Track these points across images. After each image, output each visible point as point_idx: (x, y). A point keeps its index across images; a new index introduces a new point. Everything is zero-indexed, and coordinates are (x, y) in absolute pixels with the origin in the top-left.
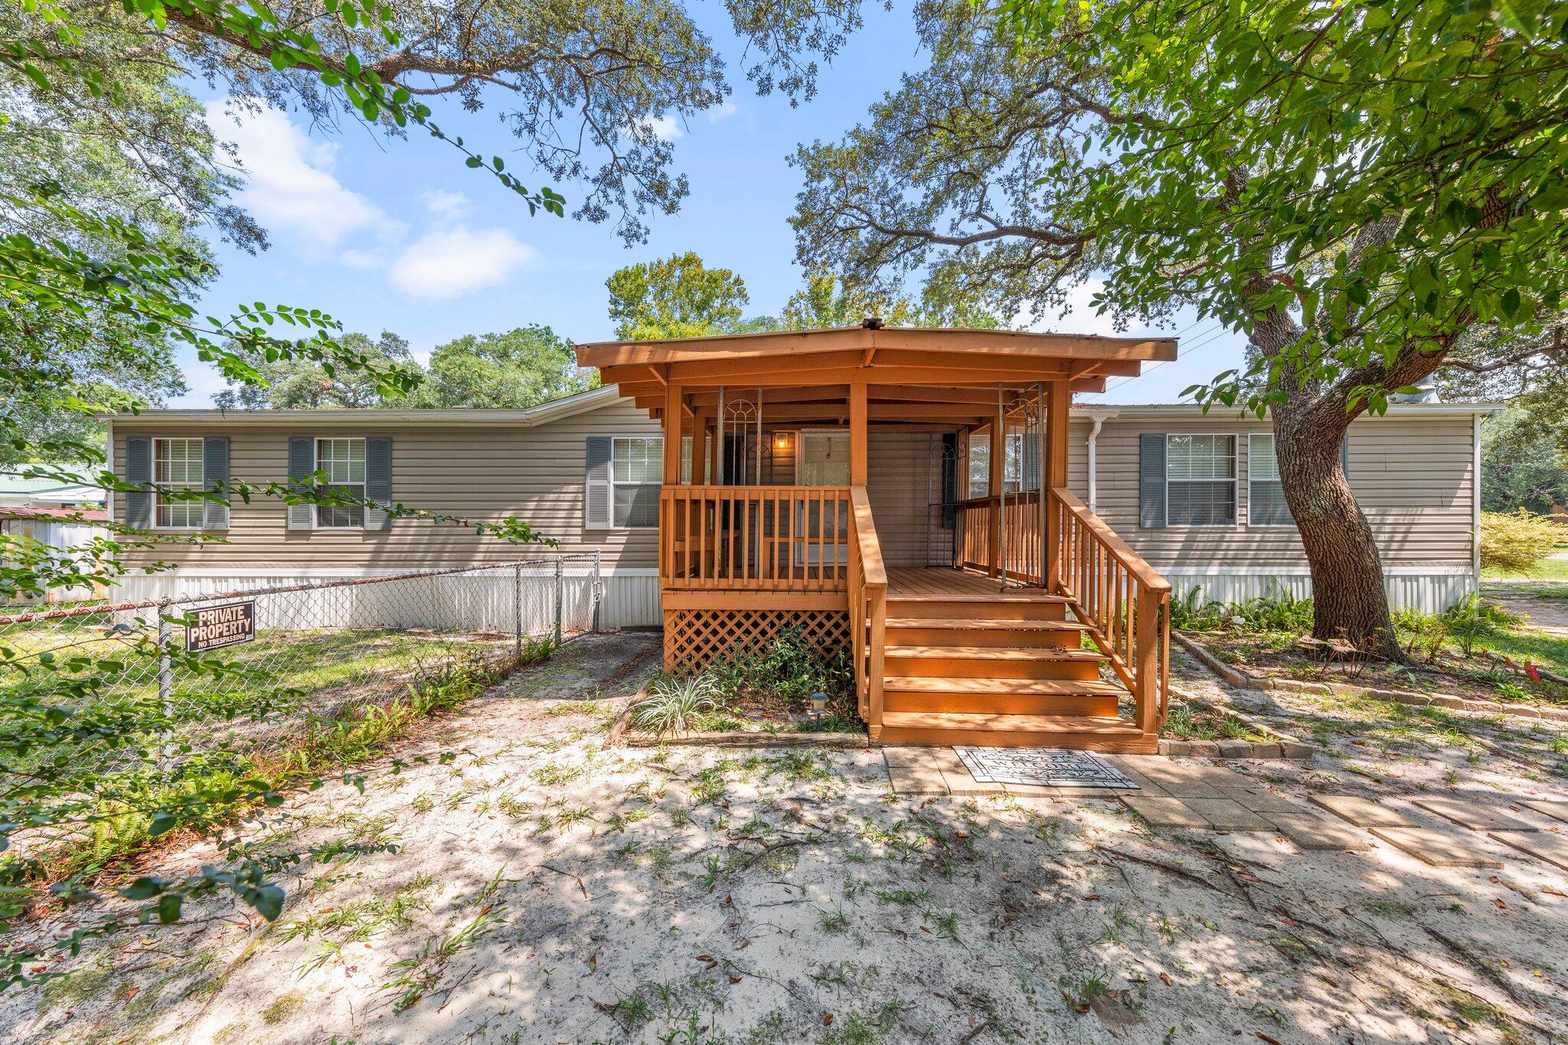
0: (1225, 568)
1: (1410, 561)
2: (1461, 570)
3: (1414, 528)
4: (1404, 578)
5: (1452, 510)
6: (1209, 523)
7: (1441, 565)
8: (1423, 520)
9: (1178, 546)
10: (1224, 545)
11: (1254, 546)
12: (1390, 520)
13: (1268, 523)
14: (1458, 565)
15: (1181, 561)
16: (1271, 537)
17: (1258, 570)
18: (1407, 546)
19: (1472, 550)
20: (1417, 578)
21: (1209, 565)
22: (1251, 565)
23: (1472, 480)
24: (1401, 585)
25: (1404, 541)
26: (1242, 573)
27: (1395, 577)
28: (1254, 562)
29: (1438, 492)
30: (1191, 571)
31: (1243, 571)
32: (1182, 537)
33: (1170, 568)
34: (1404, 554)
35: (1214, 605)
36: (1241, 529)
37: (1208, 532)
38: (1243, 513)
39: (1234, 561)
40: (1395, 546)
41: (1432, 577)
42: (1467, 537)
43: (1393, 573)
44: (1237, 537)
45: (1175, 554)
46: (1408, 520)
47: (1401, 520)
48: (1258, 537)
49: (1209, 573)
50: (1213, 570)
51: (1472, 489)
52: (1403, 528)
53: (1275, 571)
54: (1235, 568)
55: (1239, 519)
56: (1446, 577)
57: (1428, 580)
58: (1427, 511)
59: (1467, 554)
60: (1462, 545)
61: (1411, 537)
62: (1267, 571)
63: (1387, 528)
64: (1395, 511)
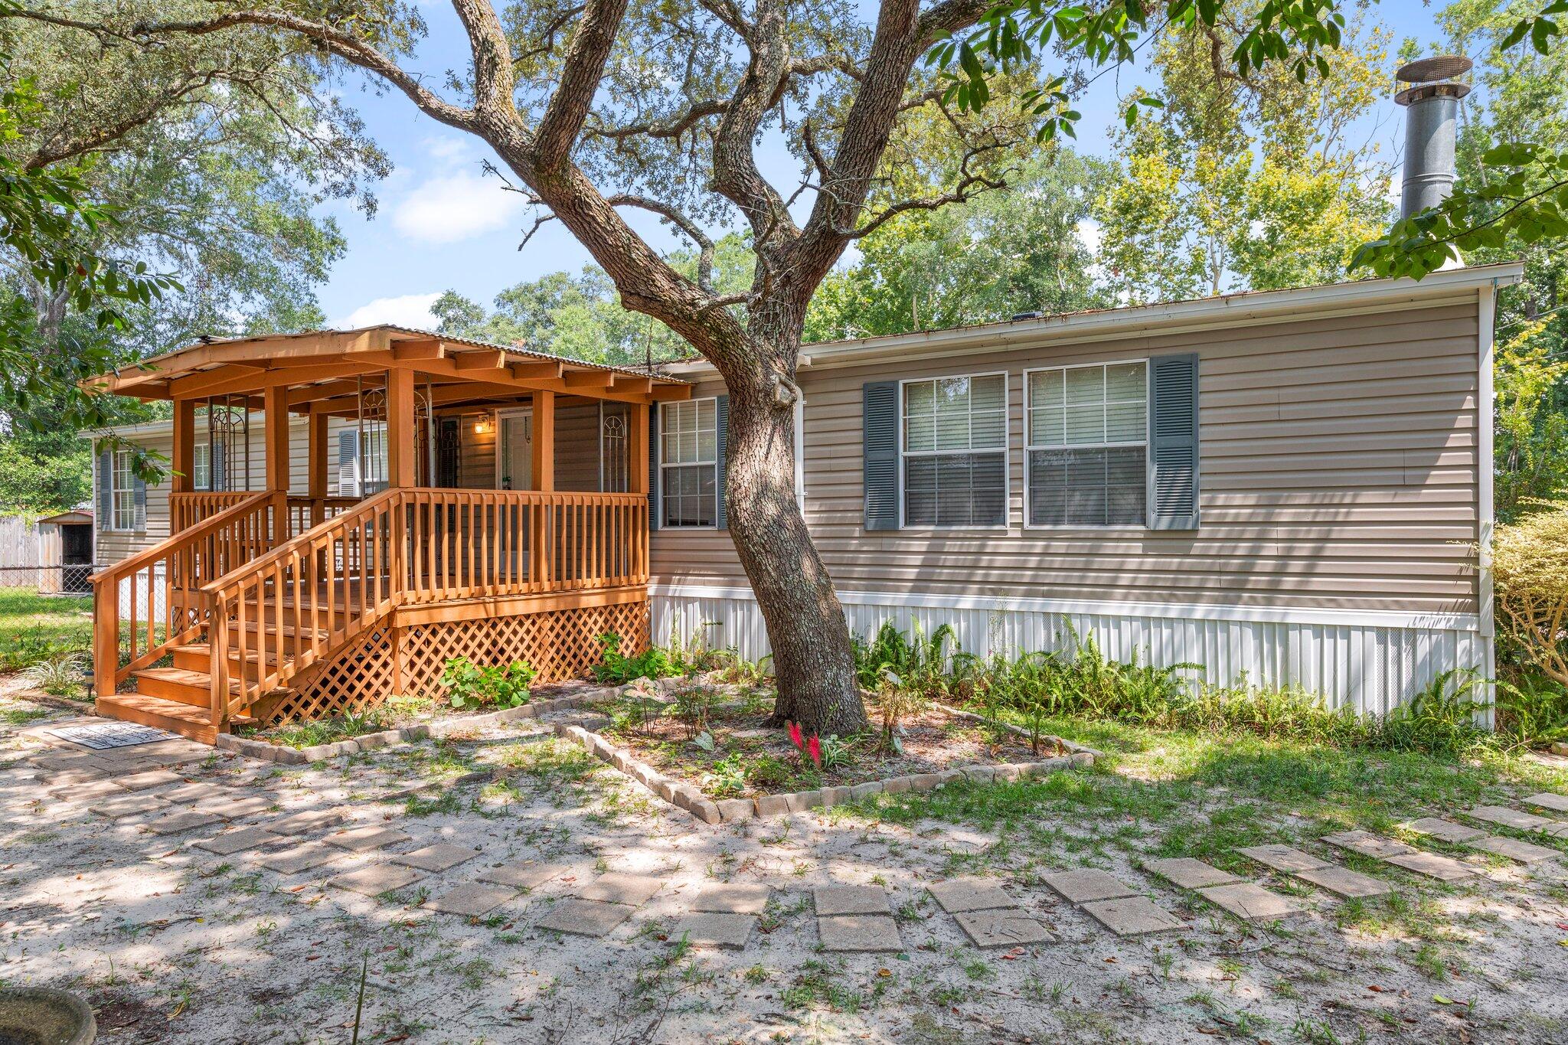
0: (986, 598)
1: (1333, 597)
2: (1444, 621)
3: (1336, 532)
4: (1318, 630)
5: (1426, 494)
6: (961, 523)
7: (1402, 607)
8: (1358, 514)
9: (917, 560)
10: (985, 560)
11: (1033, 561)
12: (1286, 515)
13: (1056, 522)
14: (1441, 608)
15: (922, 584)
16: (1059, 546)
17: (1038, 603)
18: (1323, 566)
19: (1475, 577)
20: (1346, 631)
21: (963, 592)
22: (1028, 594)
23: (1475, 430)
24: (1311, 643)
25: (1316, 557)
26: (1013, 607)
27: (1301, 627)
28: (1032, 589)
29: (1396, 459)
30: (932, 600)
31: (1014, 604)
32: (922, 546)
33: (904, 596)
34: (1316, 584)
35: (965, 657)
36: (1015, 533)
37: (962, 538)
38: (1017, 506)
39: (999, 587)
40: (1296, 566)
41: (1382, 633)
42: (1462, 549)
43: (1290, 620)
44: (1005, 546)
45: (912, 573)
46: (1324, 515)
47: (1308, 514)
48: (1039, 546)
49: (960, 606)
50: (967, 602)
51: (1475, 448)
52: (1315, 532)
53: (1066, 606)
54: (1000, 599)
55: (1010, 517)
56: (1413, 633)
57: (1371, 636)
58: (1366, 497)
59: (1466, 587)
60: (1453, 568)
61: (1330, 549)
62: (1057, 605)
63: (1280, 532)
64: (1303, 498)
